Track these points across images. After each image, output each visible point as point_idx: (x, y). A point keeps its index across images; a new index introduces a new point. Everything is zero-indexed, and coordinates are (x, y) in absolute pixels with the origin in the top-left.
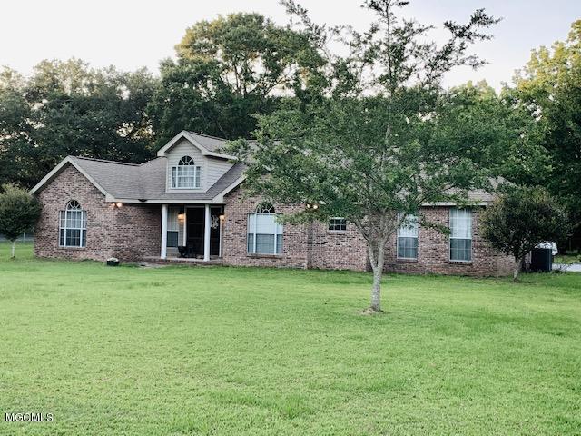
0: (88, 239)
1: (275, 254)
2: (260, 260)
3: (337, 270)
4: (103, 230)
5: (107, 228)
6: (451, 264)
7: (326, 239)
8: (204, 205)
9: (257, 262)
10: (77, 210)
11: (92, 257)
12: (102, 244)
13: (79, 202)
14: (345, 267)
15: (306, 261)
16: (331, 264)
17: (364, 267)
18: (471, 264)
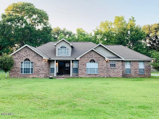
0: (34, 71)
1: (96, 74)
2: (91, 75)
3: (113, 77)
4: (40, 68)
5: (42, 67)
6: (140, 75)
7: (110, 69)
8: (70, 60)
9: (90, 76)
10: (28, 62)
11: (36, 76)
12: (40, 73)
13: (30, 59)
14: (116, 77)
15: (106, 75)
16: (112, 76)
17: (121, 76)
18: (145, 75)
